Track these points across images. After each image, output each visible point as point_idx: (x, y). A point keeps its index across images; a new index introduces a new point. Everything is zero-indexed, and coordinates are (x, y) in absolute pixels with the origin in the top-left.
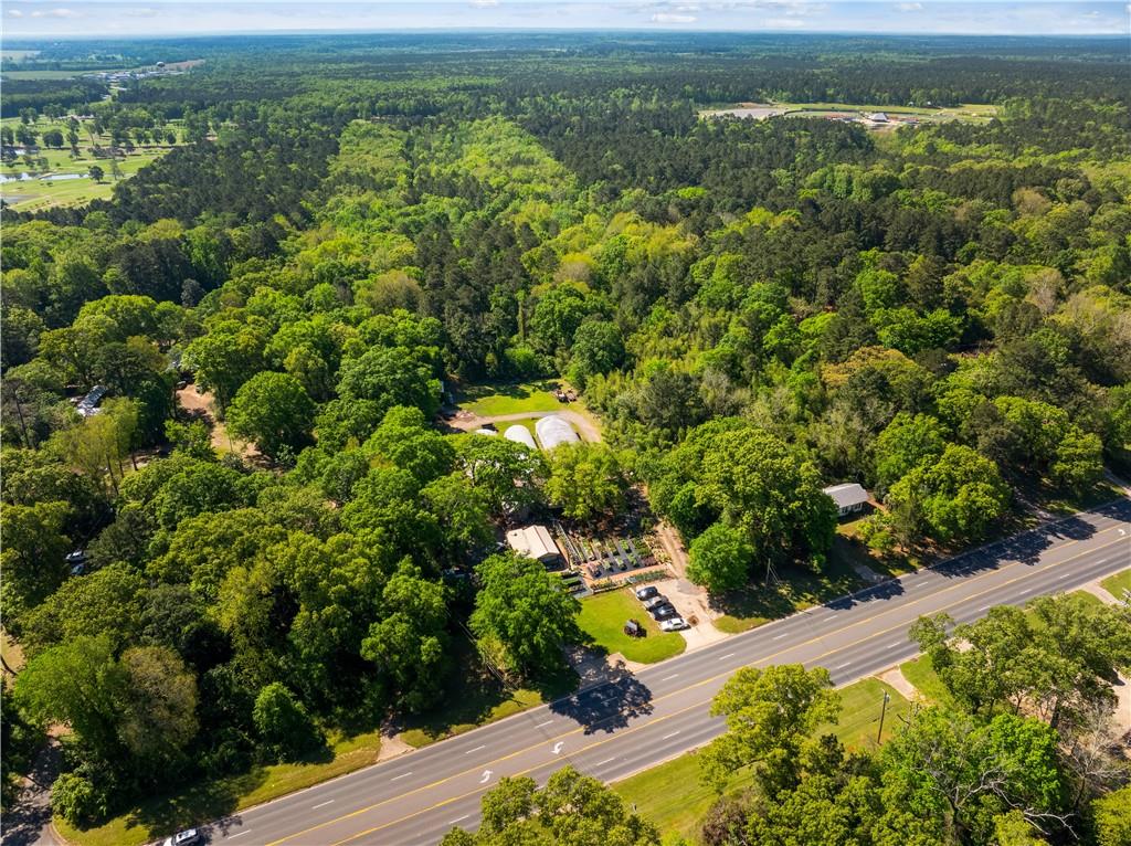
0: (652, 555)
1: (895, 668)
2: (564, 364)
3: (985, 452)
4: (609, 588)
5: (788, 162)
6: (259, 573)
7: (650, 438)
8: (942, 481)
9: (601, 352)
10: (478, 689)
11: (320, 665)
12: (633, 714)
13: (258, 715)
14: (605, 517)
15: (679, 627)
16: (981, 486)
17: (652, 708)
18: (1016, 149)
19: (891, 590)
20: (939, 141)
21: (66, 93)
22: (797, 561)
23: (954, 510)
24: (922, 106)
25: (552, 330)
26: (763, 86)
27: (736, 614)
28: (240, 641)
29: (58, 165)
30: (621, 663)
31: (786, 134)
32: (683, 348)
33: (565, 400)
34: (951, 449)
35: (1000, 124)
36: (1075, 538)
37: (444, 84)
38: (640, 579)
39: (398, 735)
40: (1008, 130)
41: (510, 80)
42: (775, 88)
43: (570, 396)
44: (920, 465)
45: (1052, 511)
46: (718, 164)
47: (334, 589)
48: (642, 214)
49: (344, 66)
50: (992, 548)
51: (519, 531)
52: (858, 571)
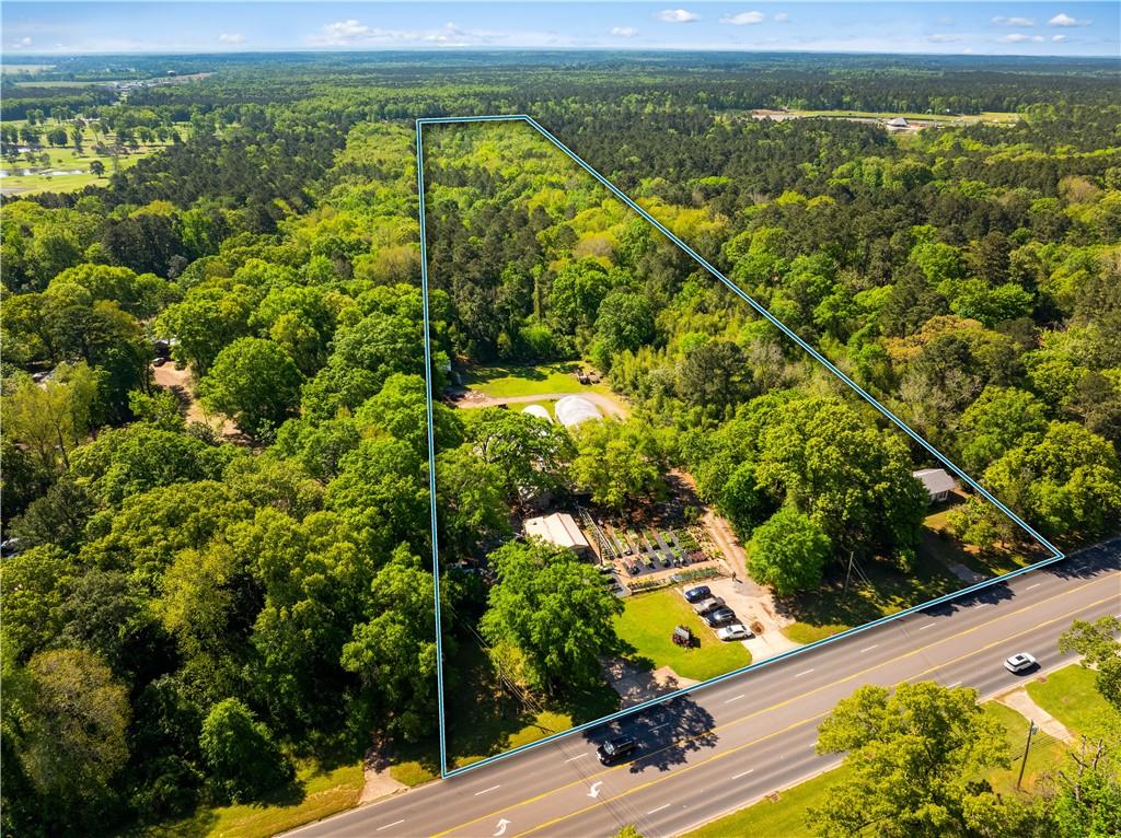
0: (700, 550)
1: (1019, 689)
2: (586, 342)
3: (1097, 431)
4: (650, 588)
5: (813, 156)
6: (215, 559)
7: (691, 416)
8: (1049, 463)
9: (629, 327)
10: (491, 710)
11: (290, 677)
12: (691, 745)
13: (206, 741)
14: (641, 505)
15: (741, 635)
16: (1099, 469)
17: (716, 738)
18: (1048, 148)
19: (997, 593)
20: (965, 141)
21: (76, 98)
22: (878, 558)
23: (1067, 496)
24: (942, 114)
25: (573, 305)
26: (777, 94)
27: (810, 620)
28: (189, 644)
29: (60, 161)
30: (671, 679)
31: (807, 134)
32: (721, 325)
33: (586, 382)
34: (1055, 427)
35: (1027, 126)
37: (455, 91)
38: (688, 578)
39: (388, 769)
40: (1036, 131)
41: (522, 88)
42: (790, 95)
43: (592, 378)
44: (1019, 446)
46: (740, 157)
47: (308, 578)
48: (664, 198)
49: (354, 77)
50: (1108, 545)
51: (539, 520)
52: (953, 570)
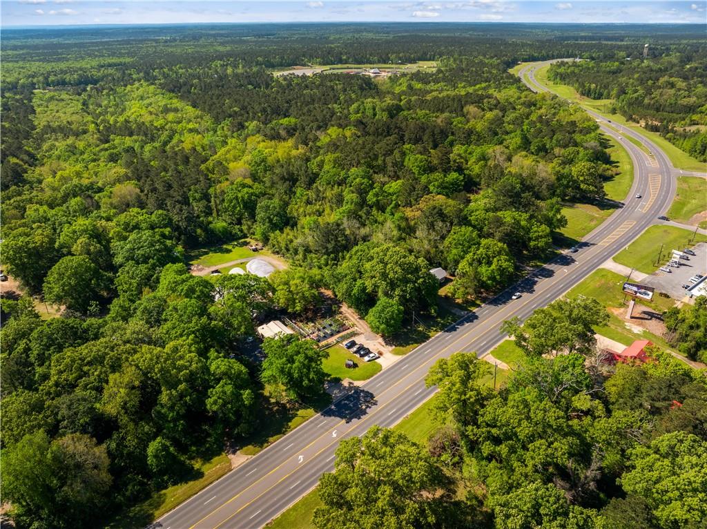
0: (345, 325)
1: (488, 354)
2: (250, 228)
3: (500, 241)
4: (329, 346)
5: (336, 99)
7: (323, 261)
8: (484, 258)
9: (275, 218)
10: (274, 416)
11: (182, 422)
12: (367, 407)
13: (150, 460)
14: (310, 309)
15: (374, 358)
16: (503, 257)
17: (377, 401)
18: (454, 84)
19: (472, 318)
20: (413, 82)
22: (422, 312)
23: (493, 271)
24: (397, 64)
25: (238, 209)
26: (304, 56)
27: (401, 345)
30: (350, 383)
31: (329, 84)
32: (321, 210)
33: (256, 250)
34: (484, 242)
35: (442, 72)
36: (547, 277)
37: (95, 63)
38: (344, 338)
39: (238, 452)
40: (447, 74)
41: (141, 59)
42: (311, 57)
43: (259, 247)
44: (470, 252)
45: (532, 266)
46: (296, 103)
47: (181, 374)
48: (265, 136)
50: (511, 289)
51: (264, 326)
52: (453, 311)
